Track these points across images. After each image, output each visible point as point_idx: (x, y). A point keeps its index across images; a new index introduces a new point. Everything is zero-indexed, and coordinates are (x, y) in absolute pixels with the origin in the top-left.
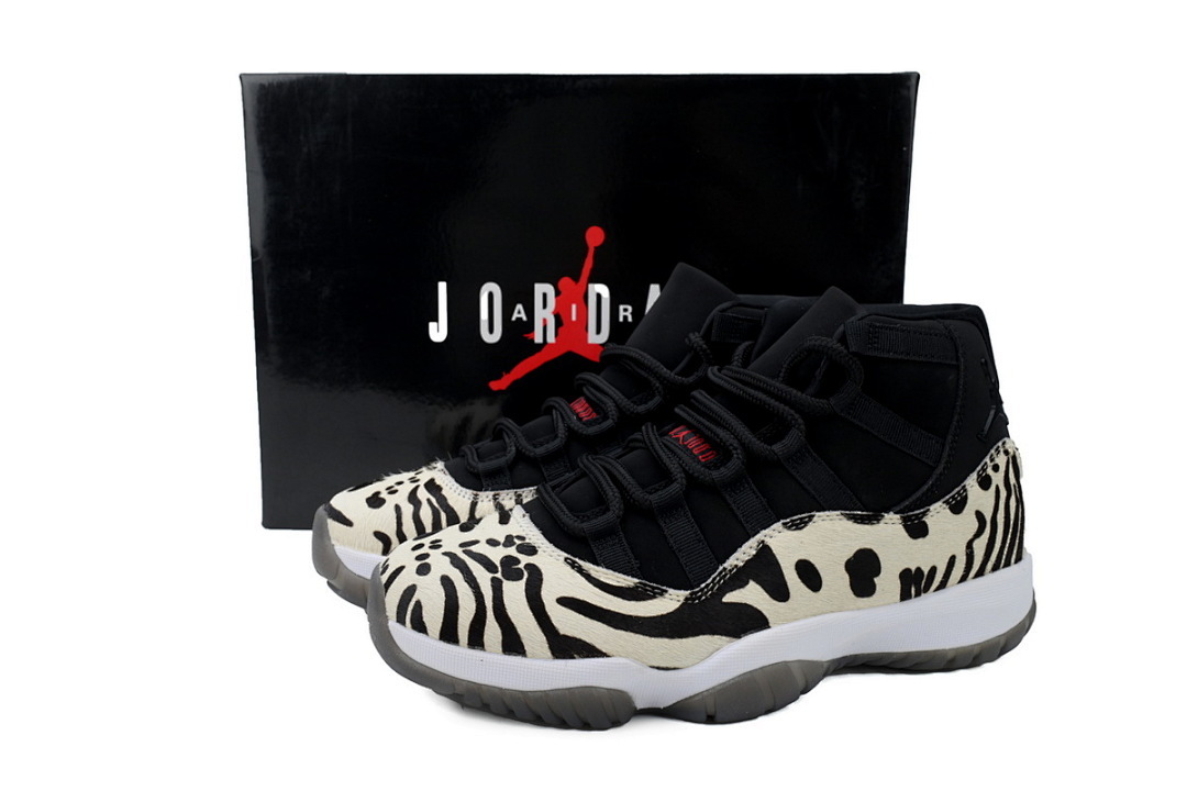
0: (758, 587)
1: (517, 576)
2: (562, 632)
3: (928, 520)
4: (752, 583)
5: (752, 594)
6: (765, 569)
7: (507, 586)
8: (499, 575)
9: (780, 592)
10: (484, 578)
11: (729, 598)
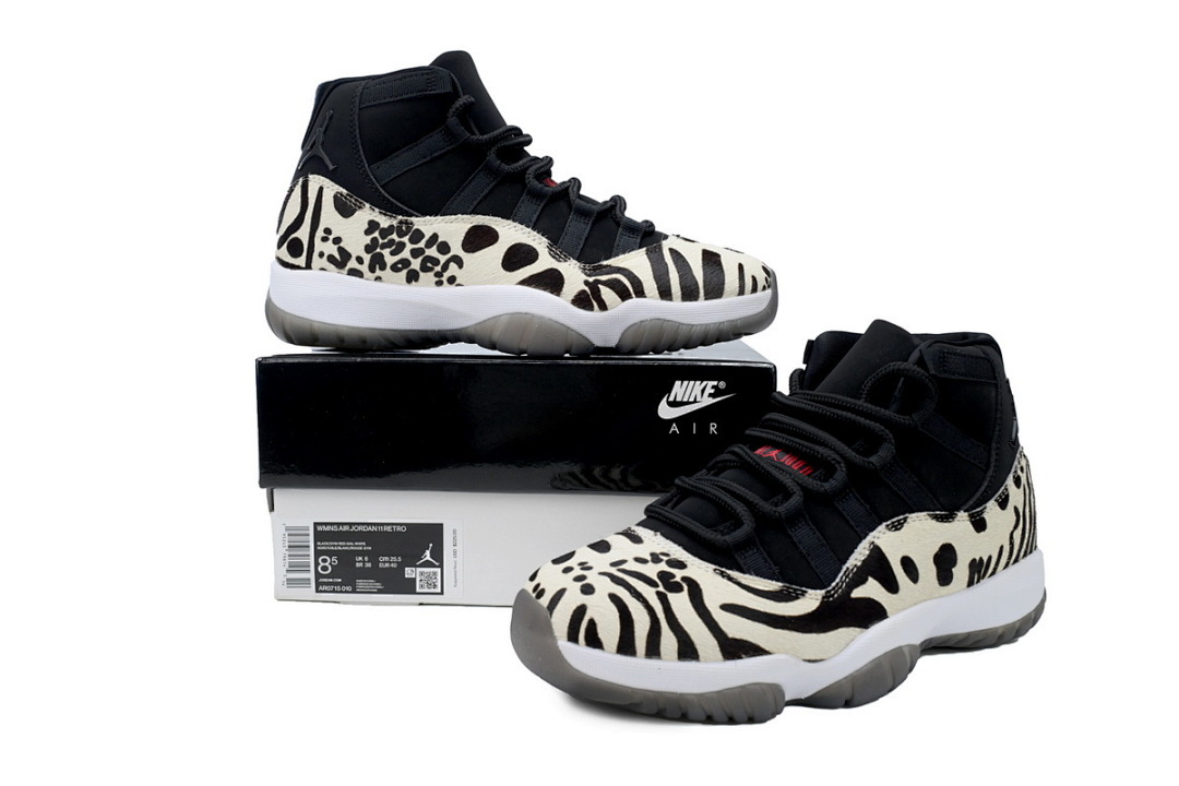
0: (875, 582)
1: (677, 588)
2: (730, 636)
3: (985, 516)
4: (870, 579)
5: (871, 589)
6: (877, 566)
7: (671, 597)
8: (661, 589)
9: (891, 586)
10: (649, 593)
11: (857, 593)
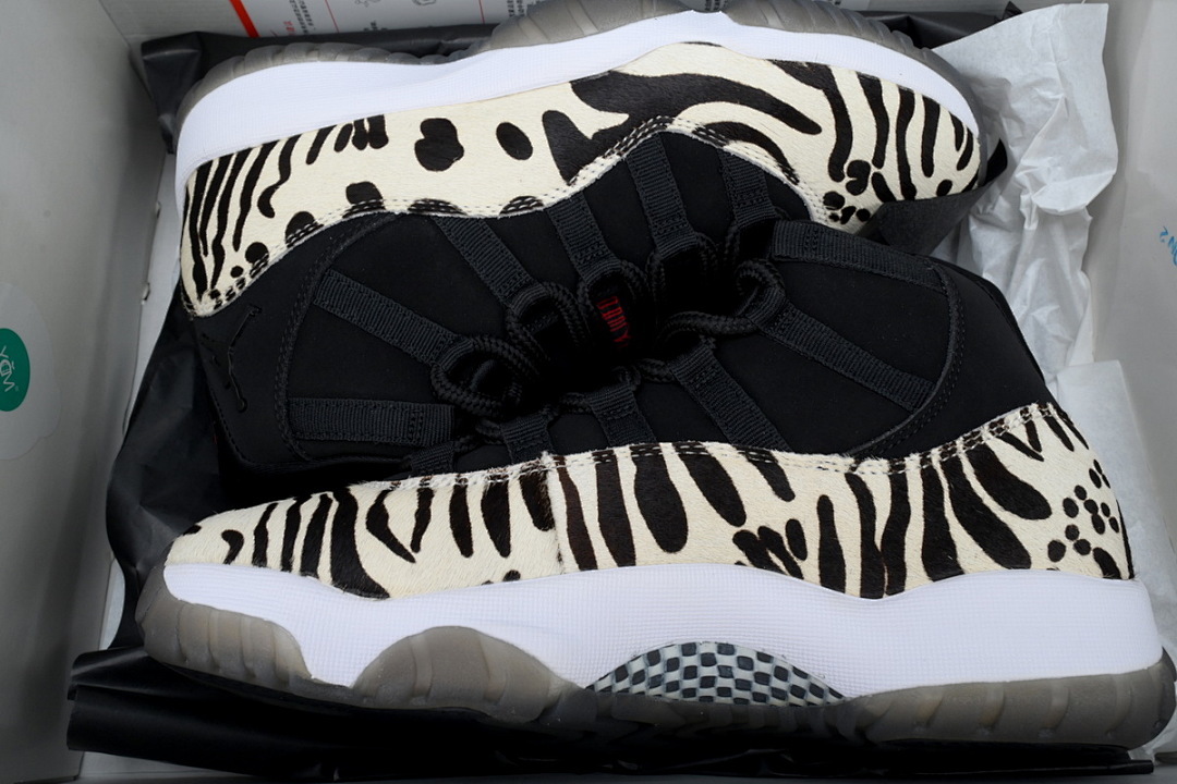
0: (580, 128)
2: (821, 92)
3: (348, 205)
4: (589, 134)
5: (590, 121)
6: (571, 149)
7: (868, 157)
8: (874, 170)
9: (555, 123)
10: (890, 170)
11: (619, 119)
